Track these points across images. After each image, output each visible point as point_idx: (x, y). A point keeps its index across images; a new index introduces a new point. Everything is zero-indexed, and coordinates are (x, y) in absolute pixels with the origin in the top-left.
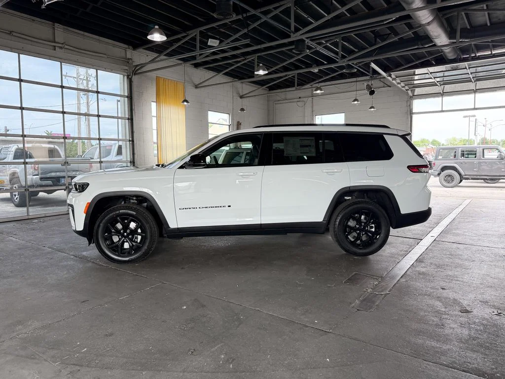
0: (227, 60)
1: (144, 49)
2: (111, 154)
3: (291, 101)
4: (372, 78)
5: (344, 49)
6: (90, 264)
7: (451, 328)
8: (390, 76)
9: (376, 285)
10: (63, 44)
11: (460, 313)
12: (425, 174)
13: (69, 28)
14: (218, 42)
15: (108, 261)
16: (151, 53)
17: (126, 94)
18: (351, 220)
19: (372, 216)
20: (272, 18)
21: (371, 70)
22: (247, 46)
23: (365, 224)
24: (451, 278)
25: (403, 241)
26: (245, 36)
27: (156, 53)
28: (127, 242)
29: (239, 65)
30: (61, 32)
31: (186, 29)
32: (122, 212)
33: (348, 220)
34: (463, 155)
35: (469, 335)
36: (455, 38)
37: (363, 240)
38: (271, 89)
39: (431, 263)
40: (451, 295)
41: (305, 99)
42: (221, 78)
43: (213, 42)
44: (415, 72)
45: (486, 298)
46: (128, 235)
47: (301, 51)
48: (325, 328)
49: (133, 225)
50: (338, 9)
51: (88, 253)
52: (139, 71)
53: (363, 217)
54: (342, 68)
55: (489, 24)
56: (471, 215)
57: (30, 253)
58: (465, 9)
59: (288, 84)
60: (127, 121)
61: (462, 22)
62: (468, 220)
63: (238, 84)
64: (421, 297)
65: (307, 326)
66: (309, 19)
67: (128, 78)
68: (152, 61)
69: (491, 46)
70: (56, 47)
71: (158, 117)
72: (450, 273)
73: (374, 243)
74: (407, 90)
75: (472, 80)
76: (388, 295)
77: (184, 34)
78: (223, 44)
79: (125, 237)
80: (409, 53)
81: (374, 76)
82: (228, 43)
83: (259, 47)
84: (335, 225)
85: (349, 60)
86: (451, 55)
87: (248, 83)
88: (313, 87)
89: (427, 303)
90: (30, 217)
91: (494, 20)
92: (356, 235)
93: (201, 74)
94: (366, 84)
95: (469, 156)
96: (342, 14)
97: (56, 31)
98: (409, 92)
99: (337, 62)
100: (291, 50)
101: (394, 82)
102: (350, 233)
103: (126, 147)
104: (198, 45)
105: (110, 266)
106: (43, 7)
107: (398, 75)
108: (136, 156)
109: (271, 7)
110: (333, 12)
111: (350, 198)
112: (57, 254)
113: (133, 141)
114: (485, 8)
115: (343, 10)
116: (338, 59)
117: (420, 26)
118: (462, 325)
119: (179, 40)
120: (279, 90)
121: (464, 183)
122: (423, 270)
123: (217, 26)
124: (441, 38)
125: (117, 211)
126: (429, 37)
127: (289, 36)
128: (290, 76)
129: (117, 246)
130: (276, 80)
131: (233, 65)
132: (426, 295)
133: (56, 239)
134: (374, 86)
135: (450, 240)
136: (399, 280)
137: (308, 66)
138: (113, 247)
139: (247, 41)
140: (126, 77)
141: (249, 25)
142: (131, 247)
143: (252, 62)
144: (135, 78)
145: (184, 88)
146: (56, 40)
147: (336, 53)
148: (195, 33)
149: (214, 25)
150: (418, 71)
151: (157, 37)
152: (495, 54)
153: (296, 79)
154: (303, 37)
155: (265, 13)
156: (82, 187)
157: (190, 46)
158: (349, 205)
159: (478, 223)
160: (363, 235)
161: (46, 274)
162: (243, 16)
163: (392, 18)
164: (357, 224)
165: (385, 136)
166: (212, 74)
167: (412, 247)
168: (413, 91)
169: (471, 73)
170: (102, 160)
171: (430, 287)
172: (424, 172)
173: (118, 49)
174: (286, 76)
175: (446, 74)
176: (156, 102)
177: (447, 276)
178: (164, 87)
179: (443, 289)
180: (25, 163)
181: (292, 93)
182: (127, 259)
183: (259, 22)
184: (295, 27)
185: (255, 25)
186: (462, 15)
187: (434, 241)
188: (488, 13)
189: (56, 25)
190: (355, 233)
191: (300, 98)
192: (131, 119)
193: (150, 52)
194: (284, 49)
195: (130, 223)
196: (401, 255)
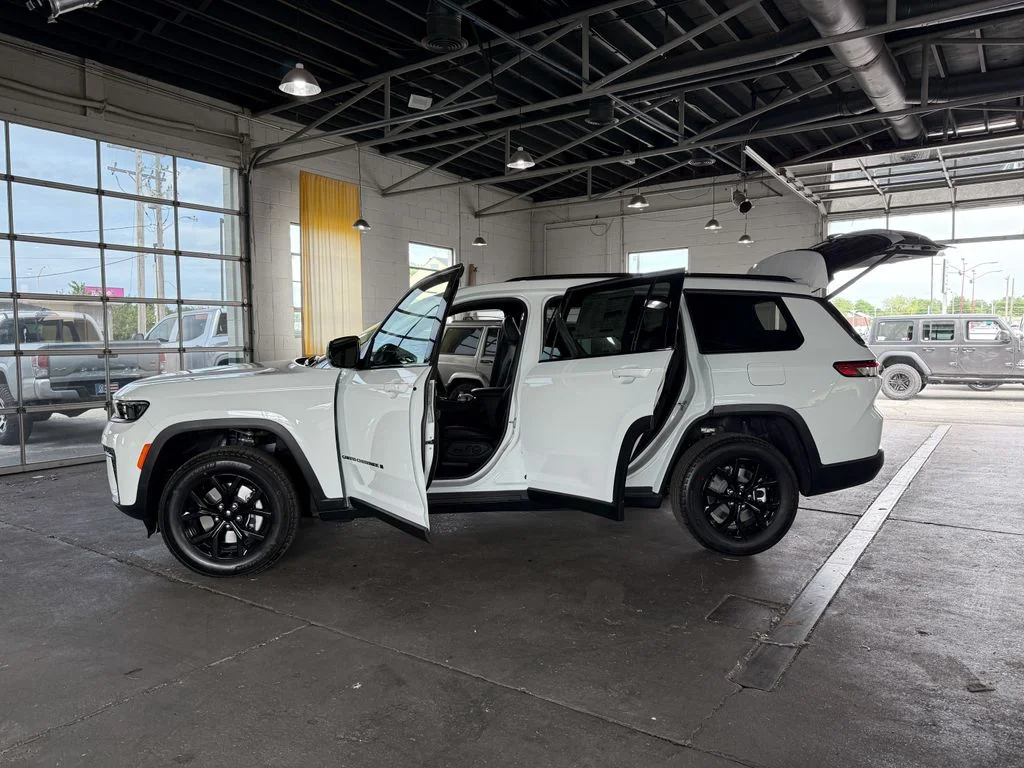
0: (447, 140)
1: (275, 114)
2: (206, 330)
3: (580, 222)
4: (746, 178)
5: (691, 118)
6: (151, 579)
7: (952, 730)
8: (783, 173)
9: (776, 624)
10: (101, 102)
11: (968, 694)
12: (870, 380)
13: (116, 70)
14: (429, 100)
15: (190, 572)
16: (289, 122)
17: (237, 208)
18: (716, 479)
19: (761, 470)
20: (543, 51)
21: (743, 161)
22: (490, 109)
23: (745, 487)
24: (935, 607)
25: (823, 519)
26: (485, 89)
27: (300, 122)
28: (231, 529)
29: (472, 149)
30: (98, 78)
31: (362, 73)
32: (220, 466)
33: (711, 480)
34: (926, 334)
35: (997, 749)
36: (917, 97)
37: (743, 520)
38: (538, 198)
39: (888, 572)
40: (943, 649)
41: (608, 221)
42: (434, 176)
43: (421, 102)
44: (830, 166)
45: (1019, 656)
46: (234, 514)
47: (603, 122)
48: (675, 736)
49: (244, 493)
50: (678, 35)
51: (148, 551)
52: (265, 160)
53: (741, 472)
54: (684, 156)
55: (983, 70)
56: (954, 461)
57: (21, 553)
58: (938, 39)
59: (573, 189)
60: (238, 263)
61: (932, 65)
62: (951, 472)
63: (471, 188)
64: (876, 653)
65: (634, 732)
66: (618, 54)
67: (240, 174)
68: (292, 140)
69: (985, 114)
70: (88, 111)
71: (305, 255)
72: (931, 595)
73: (766, 527)
74: (816, 202)
75: (949, 182)
76: (805, 649)
77: (361, 85)
78: (441, 105)
79: (228, 519)
80: (820, 127)
81: (750, 173)
82: (451, 104)
83: (516, 112)
84: (682, 488)
85: (700, 141)
86: (907, 132)
87: (491, 187)
88: (626, 196)
89: (893, 669)
90: (27, 469)
91: (994, 62)
92: (727, 511)
93: (394, 168)
94: (732, 190)
95: (939, 335)
96: (687, 46)
97: (87, 74)
98: (821, 206)
99: (676, 145)
100: (581, 120)
101: (790, 185)
102: (714, 507)
103: (236, 318)
104: (388, 107)
105: (195, 584)
106: (52, 19)
107: (798, 172)
108: (256, 337)
109: (539, 30)
110: (669, 41)
111: (713, 430)
112: (80, 554)
113: (250, 305)
114: (978, 36)
115: (690, 37)
116: (676, 137)
117: (848, 72)
118: (976, 725)
119: (348, 96)
120: (555, 202)
121: (930, 389)
122: (873, 587)
123: (427, 68)
124: (888, 97)
125: (210, 461)
126: (865, 95)
127: (579, 91)
128: (577, 173)
129: (210, 540)
130: (548, 181)
131: (461, 149)
132: (888, 648)
133: (80, 520)
134: (750, 193)
135: (918, 518)
136: (823, 613)
137: (615, 152)
138: (201, 542)
139: (491, 100)
140: (236, 173)
141: (494, 67)
142: (241, 542)
143: (501, 142)
144: (255, 175)
145: (359, 195)
146: (88, 93)
147: (674, 126)
148: (382, 81)
149: (422, 65)
150: (837, 164)
151: (300, 88)
152: (992, 130)
153: (590, 181)
154: (608, 92)
155: (531, 41)
156: (134, 411)
157: (371, 109)
158: (713, 448)
159: (971, 479)
160: (742, 509)
161: (51, 604)
162: (481, 48)
163: (791, 55)
164: (729, 487)
165: (785, 300)
166: (416, 166)
167: (842, 534)
168: (828, 205)
169: (948, 169)
170: (185, 344)
171: (893, 628)
172: (868, 376)
173: (219, 114)
174: (569, 172)
175: (895, 170)
176: (300, 224)
177: (926, 601)
178: (317, 194)
179: (921, 633)
180: (18, 353)
181: (580, 207)
182: (233, 567)
183: (515, 61)
184: (591, 73)
185: (507, 66)
186: (931, 49)
187: (887, 518)
188: (984, 46)
189: (89, 62)
190: (724, 506)
191: (597, 217)
192: (246, 260)
193: (285, 121)
194: (565, 118)
195: (239, 487)
196: (823, 553)
